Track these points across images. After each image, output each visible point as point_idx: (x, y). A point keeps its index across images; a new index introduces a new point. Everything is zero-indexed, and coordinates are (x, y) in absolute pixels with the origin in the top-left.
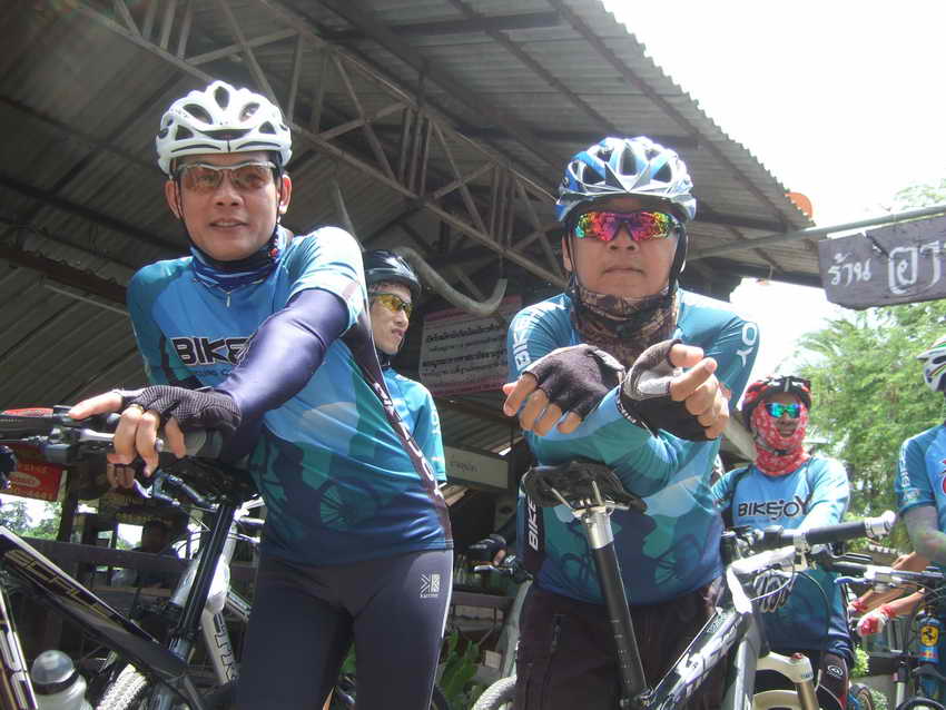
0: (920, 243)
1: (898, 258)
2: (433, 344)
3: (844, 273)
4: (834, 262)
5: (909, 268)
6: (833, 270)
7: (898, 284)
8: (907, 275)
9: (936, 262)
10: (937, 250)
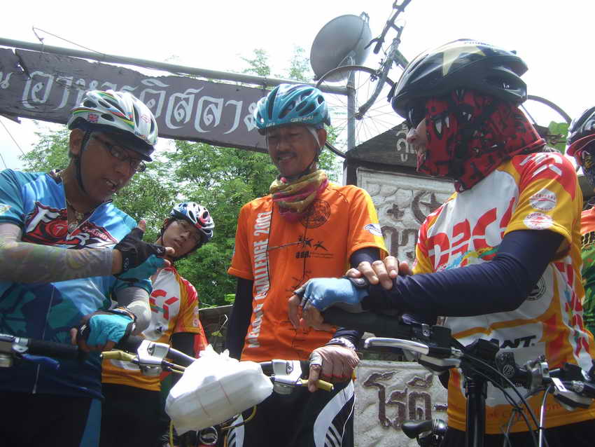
0: (58, 73)
1: (36, 79)
5: (43, 90)
7: (30, 99)
8: (40, 95)
9: (66, 93)
10: (69, 83)
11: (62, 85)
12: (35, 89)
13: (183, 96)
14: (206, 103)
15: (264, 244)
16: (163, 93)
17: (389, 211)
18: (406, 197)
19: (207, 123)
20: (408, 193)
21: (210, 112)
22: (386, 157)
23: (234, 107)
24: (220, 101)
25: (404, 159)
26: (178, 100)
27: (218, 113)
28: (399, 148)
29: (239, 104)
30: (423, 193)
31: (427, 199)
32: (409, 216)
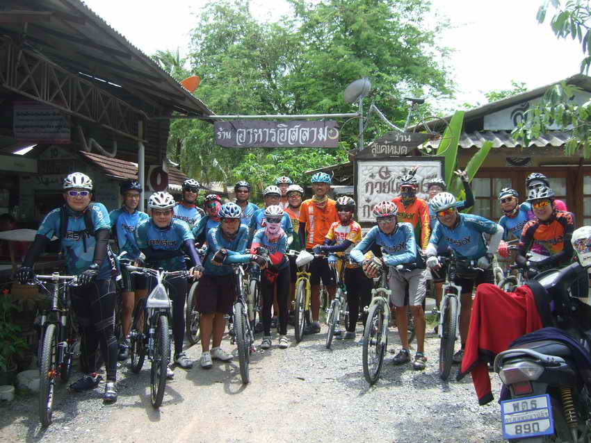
0: (247, 128)
1: (240, 132)
2: (20, 117)
3: (222, 135)
4: (219, 131)
5: (243, 137)
6: (219, 133)
7: (239, 141)
8: (242, 139)
9: (251, 136)
10: (251, 132)
11: (249, 133)
12: (240, 137)
13: (294, 129)
14: (303, 131)
15: (312, 216)
16: (286, 129)
17: (370, 176)
18: (377, 169)
19: (304, 140)
20: (377, 168)
21: (305, 135)
22: (368, 156)
23: (314, 131)
24: (308, 129)
25: (375, 156)
26: (292, 131)
27: (308, 135)
28: (373, 152)
29: (316, 129)
30: (383, 167)
31: (384, 170)
32: (377, 177)
